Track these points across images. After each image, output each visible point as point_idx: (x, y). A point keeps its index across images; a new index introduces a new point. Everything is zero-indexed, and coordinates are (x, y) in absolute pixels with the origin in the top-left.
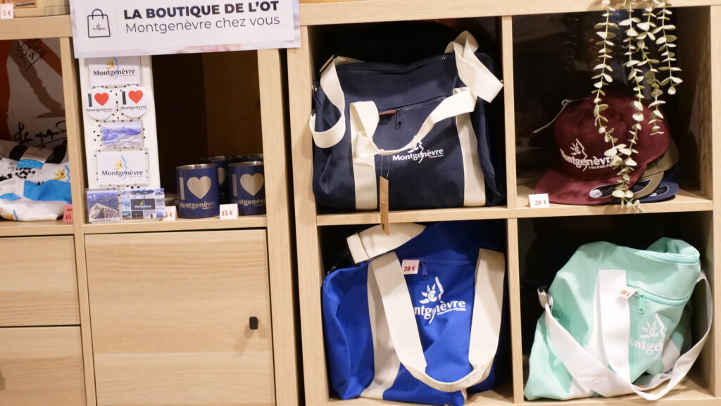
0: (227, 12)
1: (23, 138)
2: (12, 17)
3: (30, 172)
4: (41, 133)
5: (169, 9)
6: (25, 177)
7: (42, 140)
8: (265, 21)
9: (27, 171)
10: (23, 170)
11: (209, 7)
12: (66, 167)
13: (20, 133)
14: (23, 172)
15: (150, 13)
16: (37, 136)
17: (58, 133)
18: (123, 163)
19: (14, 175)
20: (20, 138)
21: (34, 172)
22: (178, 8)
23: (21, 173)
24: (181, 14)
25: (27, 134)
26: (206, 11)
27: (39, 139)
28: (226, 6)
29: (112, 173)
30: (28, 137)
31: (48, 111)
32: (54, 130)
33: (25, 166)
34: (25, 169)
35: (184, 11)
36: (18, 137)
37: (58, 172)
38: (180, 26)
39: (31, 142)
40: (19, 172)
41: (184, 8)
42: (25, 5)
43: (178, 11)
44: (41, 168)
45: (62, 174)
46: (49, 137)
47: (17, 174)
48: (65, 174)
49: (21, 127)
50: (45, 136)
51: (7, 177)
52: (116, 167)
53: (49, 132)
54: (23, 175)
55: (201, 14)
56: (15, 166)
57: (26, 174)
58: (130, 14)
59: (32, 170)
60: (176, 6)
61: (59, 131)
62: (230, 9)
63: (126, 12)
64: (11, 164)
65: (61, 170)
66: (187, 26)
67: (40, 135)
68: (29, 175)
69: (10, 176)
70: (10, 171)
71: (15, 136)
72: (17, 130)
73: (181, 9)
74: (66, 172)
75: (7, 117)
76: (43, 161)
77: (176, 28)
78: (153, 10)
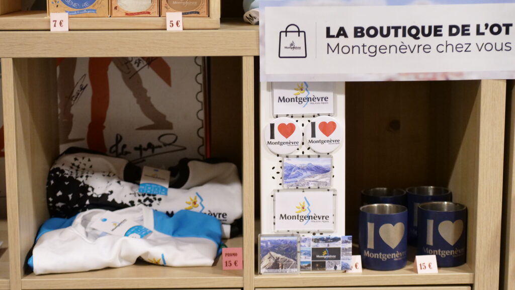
0: (451, 34)
1: (120, 151)
2: (181, 29)
3: (155, 199)
4: (141, 146)
5: (382, 28)
6: (150, 205)
7: (141, 154)
8: (494, 47)
9: (151, 197)
10: (146, 196)
11: (430, 27)
12: (197, 194)
13: (116, 145)
14: (147, 199)
15: (359, 32)
16: (136, 149)
17: (160, 147)
18: (306, 206)
19: (136, 203)
20: (116, 151)
21: (160, 199)
22: (393, 28)
23: (145, 200)
24: (396, 35)
25: (124, 146)
26: (427, 32)
27: (138, 152)
28: (451, 27)
29: (293, 217)
30: (125, 150)
31: (150, 122)
32: (156, 143)
33: (148, 192)
34: (149, 195)
35: (400, 31)
36: (114, 149)
37: (189, 200)
38: (393, 49)
39: (128, 155)
40: (142, 199)
41: (400, 27)
42: (188, 13)
43: (392, 31)
44: (166, 194)
45: (195, 203)
46: (150, 151)
47: (140, 201)
48: (198, 203)
49: (119, 139)
50: (145, 150)
51: (129, 204)
52: (298, 210)
53: (150, 146)
54: (148, 203)
55: (420, 35)
56: (137, 191)
57: (151, 201)
58: (334, 32)
59: (158, 197)
60: (391, 25)
61: (161, 144)
62: (454, 30)
63: (328, 29)
64: (132, 188)
65: (193, 198)
66: (401, 49)
67: (140, 149)
68: (155, 203)
69: (132, 203)
70: (131, 198)
71: (112, 147)
72: (114, 142)
73: (396, 29)
74: (198, 201)
75: (103, 127)
76: (167, 186)
77: (388, 51)
78: (362, 29)
